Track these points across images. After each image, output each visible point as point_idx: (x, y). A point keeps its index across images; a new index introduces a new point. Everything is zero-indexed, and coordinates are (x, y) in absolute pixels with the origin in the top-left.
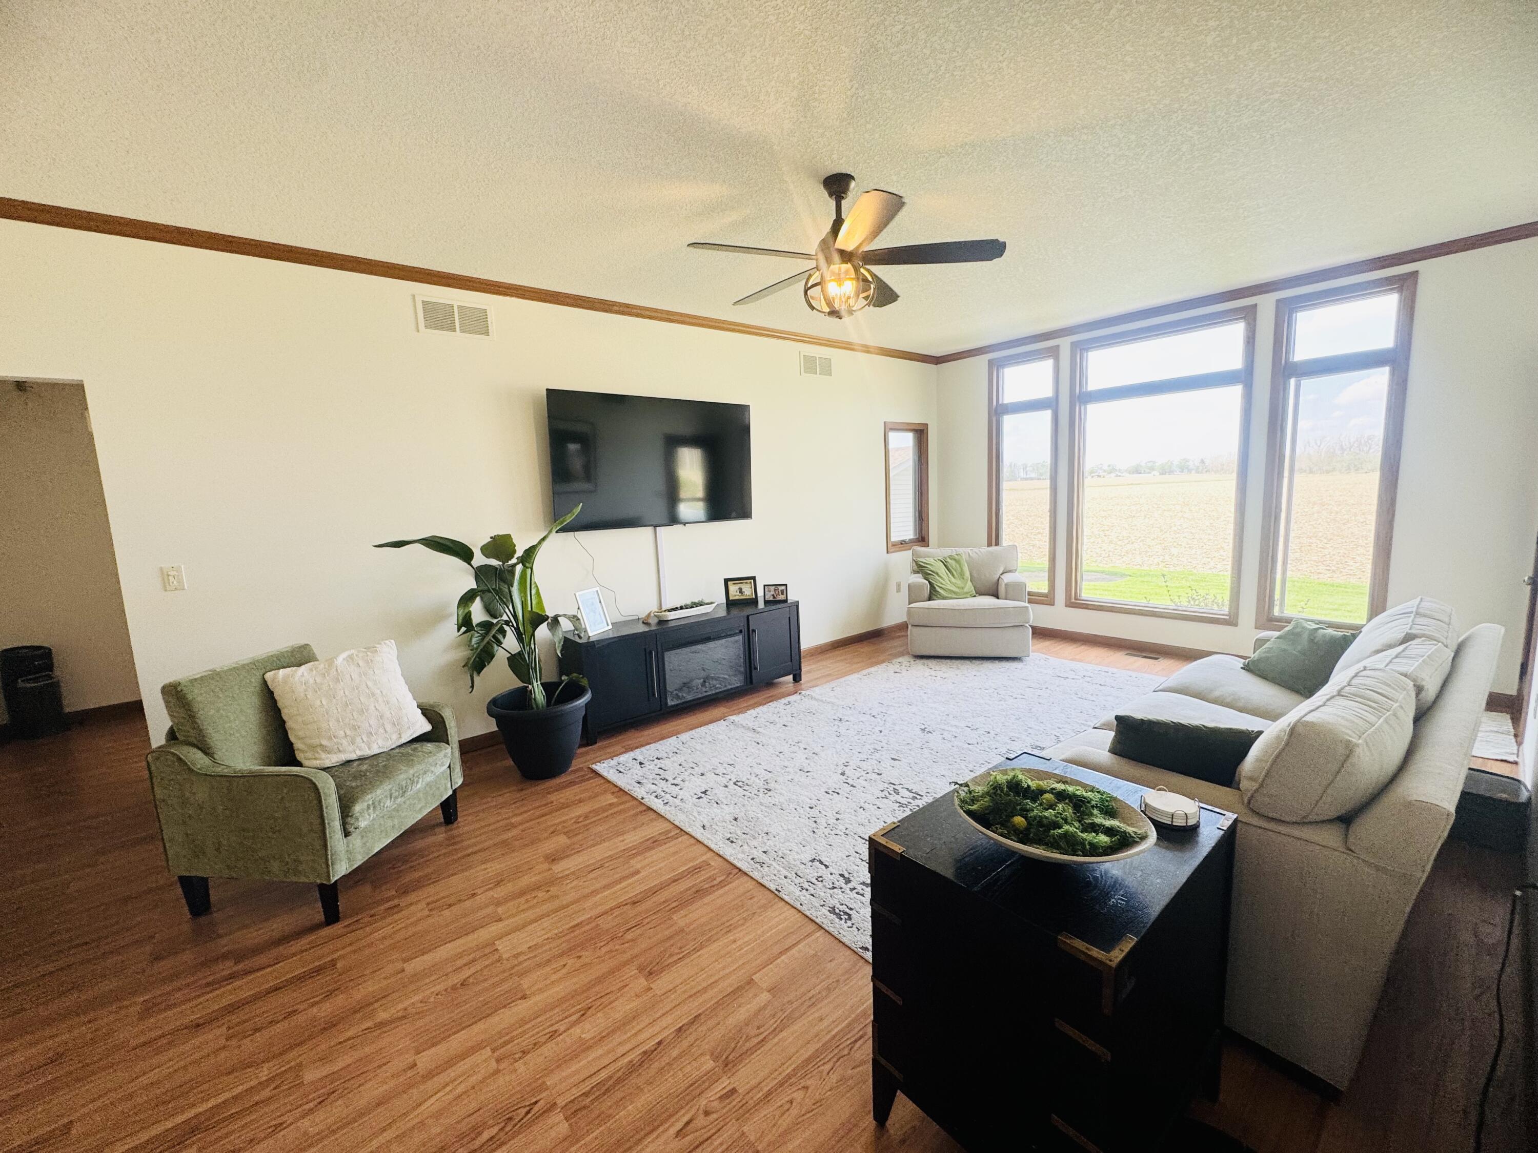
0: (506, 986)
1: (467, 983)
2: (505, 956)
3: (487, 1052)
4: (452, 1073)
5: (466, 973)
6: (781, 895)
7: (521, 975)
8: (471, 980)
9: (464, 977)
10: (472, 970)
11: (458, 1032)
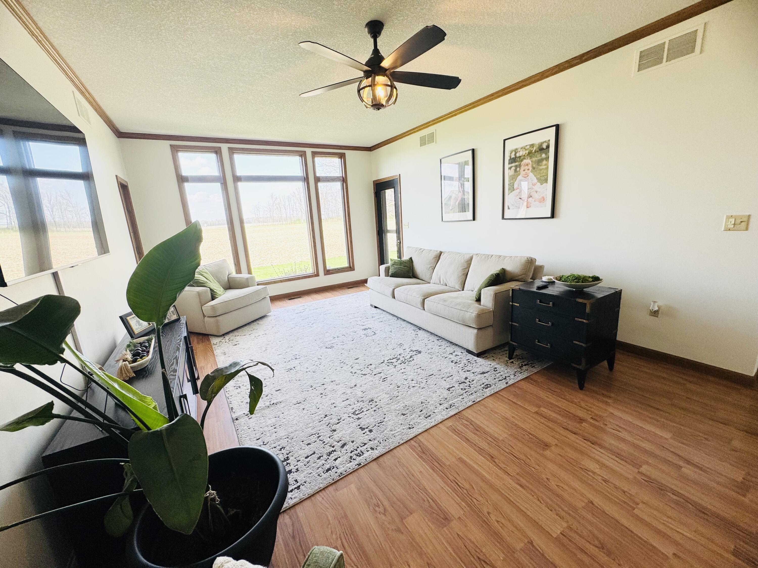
0: (589, 517)
1: (600, 546)
2: (565, 525)
3: (636, 511)
4: (661, 527)
5: (592, 549)
6: (476, 401)
7: (575, 509)
8: (596, 543)
9: (596, 549)
10: (588, 545)
11: (637, 536)
